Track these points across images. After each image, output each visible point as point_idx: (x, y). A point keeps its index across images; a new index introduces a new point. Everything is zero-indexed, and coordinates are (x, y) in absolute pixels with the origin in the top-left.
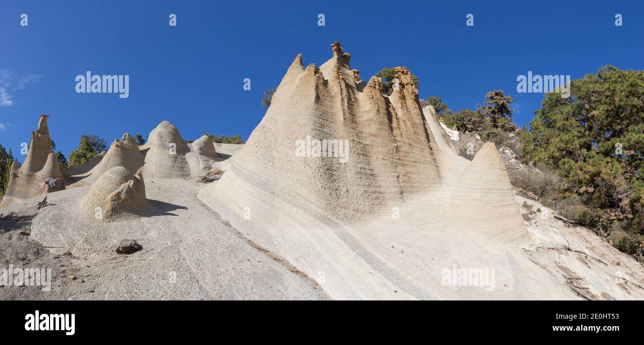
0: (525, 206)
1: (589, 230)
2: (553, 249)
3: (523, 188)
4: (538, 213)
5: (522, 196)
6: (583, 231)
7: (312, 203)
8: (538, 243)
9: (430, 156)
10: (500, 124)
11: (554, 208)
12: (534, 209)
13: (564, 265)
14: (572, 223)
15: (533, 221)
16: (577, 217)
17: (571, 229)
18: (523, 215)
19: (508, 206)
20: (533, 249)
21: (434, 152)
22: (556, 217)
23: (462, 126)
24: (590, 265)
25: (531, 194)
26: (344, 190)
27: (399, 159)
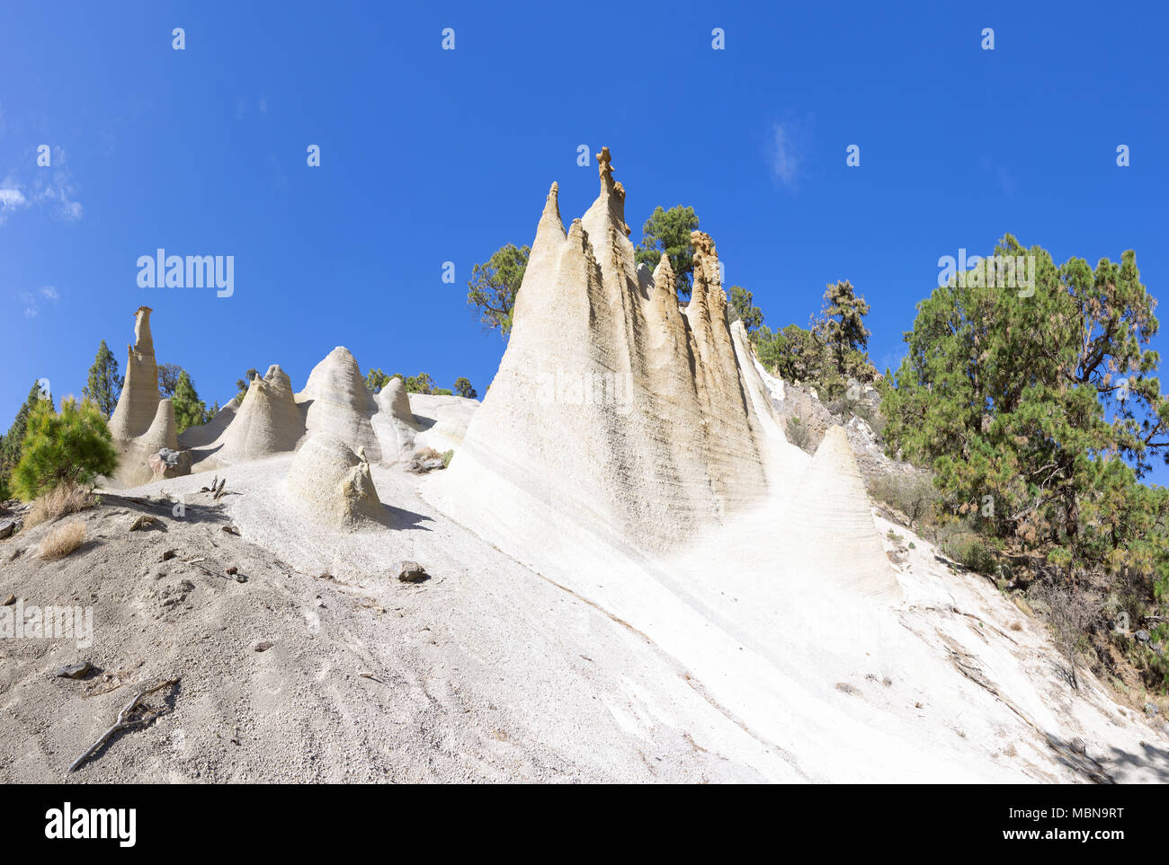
0: (892, 537)
1: (983, 579)
2: (933, 609)
3: (888, 503)
4: (910, 550)
5: (886, 518)
6: (974, 580)
7: (607, 523)
8: (912, 601)
9: (748, 443)
10: (849, 367)
11: (934, 539)
12: (905, 544)
13: (948, 634)
14: (959, 567)
15: (905, 565)
16: (965, 557)
17: (959, 578)
18: (888, 552)
19: (867, 539)
20: (906, 608)
21: (755, 434)
22: (937, 558)
23: (787, 365)
24: (987, 639)
25: (899, 514)
26: (644, 504)
27: (709, 449)
